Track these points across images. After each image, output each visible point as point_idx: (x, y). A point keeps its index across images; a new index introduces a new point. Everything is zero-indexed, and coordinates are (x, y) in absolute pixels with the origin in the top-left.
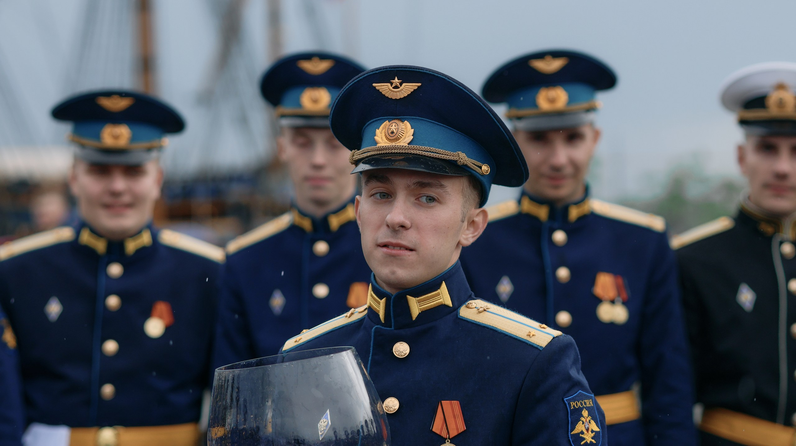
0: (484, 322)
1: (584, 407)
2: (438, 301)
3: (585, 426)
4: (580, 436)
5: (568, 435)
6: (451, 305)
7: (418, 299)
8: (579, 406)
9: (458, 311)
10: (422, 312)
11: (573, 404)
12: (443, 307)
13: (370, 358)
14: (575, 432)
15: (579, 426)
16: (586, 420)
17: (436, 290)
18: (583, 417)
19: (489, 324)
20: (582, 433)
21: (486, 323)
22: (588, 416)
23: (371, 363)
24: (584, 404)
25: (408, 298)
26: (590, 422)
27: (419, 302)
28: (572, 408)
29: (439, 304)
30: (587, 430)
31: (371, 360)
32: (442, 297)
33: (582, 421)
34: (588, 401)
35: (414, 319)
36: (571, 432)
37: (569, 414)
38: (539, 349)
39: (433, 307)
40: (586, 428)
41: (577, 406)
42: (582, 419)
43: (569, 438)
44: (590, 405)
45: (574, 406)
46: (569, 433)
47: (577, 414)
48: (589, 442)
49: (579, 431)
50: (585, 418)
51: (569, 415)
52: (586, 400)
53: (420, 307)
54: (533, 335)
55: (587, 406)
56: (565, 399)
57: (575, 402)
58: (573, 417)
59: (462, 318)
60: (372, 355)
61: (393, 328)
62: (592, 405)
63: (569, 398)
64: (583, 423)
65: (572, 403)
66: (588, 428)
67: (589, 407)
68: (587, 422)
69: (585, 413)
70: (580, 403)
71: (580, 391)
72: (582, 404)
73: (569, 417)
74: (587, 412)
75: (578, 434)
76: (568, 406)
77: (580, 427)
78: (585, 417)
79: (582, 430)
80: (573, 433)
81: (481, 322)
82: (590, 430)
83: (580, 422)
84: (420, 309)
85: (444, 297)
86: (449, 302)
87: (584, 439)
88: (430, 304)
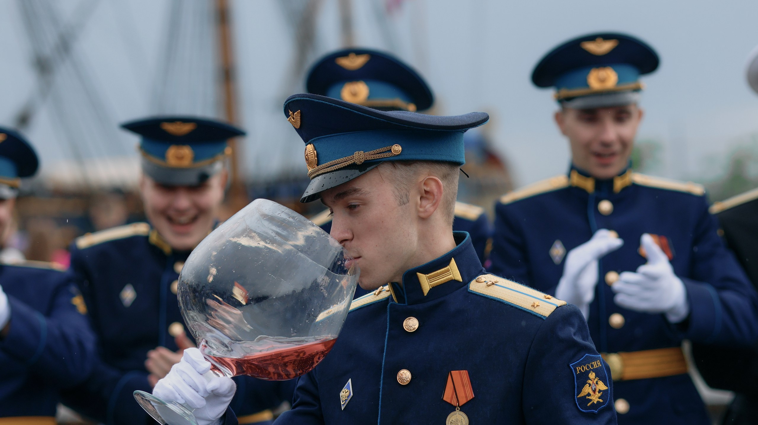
0: (491, 295)
1: (591, 370)
2: (447, 277)
3: (592, 388)
4: (587, 398)
5: (575, 399)
6: (461, 280)
7: (428, 275)
8: (586, 369)
9: (469, 285)
10: (433, 288)
11: (580, 369)
12: (453, 282)
13: (387, 333)
14: (582, 395)
15: (585, 389)
16: (593, 382)
17: (446, 266)
18: (590, 380)
19: (496, 296)
20: (589, 395)
21: (493, 296)
22: (595, 378)
23: (388, 337)
24: (591, 367)
25: (418, 274)
26: (597, 383)
27: (429, 278)
28: (577, 373)
29: (449, 280)
30: (594, 391)
31: (388, 335)
32: (452, 273)
33: (588, 384)
34: (596, 363)
35: (425, 295)
36: (577, 395)
37: (575, 378)
38: (542, 319)
39: (443, 283)
40: (593, 389)
41: (583, 370)
42: (590, 382)
43: (575, 401)
44: (597, 366)
45: (580, 371)
46: (576, 397)
47: (584, 378)
48: (595, 402)
49: (586, 394)
50: (591, 381)
51: (575, 380)
52: (593, 363)
53: (430, 283)
54: (537, 306)
55: (595, 367)
56: (571, 365)
57: (581, 367)
58: (579, 381)
59: (471, 291)
60: (389, 330)
61: (406, 304)
62: (600, 365)
63: (574, 363)
64: (590, 385)
65: (578, 368)
66: (595, 389)
67: (596, 368)
68: (594, 384)
69: (592, 375)
70: (586, 367)
71: (586, 354)
72: (588, 367)
73: (575, 381)
74: (594, 374)
75: (585, 396)
76: (574, 371)
77: (587, 389)
78: (592, 379)
79: (589, 393)
80: (579, 396)
81: (489, 294)
82: (597, 390)
83: (586, 385)
84: (431, 285)
85: (453, 273)
86: (459, 278)
87: (591, 400)
88: (440, 280)
